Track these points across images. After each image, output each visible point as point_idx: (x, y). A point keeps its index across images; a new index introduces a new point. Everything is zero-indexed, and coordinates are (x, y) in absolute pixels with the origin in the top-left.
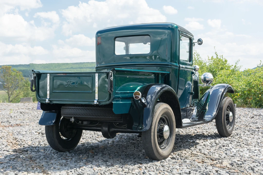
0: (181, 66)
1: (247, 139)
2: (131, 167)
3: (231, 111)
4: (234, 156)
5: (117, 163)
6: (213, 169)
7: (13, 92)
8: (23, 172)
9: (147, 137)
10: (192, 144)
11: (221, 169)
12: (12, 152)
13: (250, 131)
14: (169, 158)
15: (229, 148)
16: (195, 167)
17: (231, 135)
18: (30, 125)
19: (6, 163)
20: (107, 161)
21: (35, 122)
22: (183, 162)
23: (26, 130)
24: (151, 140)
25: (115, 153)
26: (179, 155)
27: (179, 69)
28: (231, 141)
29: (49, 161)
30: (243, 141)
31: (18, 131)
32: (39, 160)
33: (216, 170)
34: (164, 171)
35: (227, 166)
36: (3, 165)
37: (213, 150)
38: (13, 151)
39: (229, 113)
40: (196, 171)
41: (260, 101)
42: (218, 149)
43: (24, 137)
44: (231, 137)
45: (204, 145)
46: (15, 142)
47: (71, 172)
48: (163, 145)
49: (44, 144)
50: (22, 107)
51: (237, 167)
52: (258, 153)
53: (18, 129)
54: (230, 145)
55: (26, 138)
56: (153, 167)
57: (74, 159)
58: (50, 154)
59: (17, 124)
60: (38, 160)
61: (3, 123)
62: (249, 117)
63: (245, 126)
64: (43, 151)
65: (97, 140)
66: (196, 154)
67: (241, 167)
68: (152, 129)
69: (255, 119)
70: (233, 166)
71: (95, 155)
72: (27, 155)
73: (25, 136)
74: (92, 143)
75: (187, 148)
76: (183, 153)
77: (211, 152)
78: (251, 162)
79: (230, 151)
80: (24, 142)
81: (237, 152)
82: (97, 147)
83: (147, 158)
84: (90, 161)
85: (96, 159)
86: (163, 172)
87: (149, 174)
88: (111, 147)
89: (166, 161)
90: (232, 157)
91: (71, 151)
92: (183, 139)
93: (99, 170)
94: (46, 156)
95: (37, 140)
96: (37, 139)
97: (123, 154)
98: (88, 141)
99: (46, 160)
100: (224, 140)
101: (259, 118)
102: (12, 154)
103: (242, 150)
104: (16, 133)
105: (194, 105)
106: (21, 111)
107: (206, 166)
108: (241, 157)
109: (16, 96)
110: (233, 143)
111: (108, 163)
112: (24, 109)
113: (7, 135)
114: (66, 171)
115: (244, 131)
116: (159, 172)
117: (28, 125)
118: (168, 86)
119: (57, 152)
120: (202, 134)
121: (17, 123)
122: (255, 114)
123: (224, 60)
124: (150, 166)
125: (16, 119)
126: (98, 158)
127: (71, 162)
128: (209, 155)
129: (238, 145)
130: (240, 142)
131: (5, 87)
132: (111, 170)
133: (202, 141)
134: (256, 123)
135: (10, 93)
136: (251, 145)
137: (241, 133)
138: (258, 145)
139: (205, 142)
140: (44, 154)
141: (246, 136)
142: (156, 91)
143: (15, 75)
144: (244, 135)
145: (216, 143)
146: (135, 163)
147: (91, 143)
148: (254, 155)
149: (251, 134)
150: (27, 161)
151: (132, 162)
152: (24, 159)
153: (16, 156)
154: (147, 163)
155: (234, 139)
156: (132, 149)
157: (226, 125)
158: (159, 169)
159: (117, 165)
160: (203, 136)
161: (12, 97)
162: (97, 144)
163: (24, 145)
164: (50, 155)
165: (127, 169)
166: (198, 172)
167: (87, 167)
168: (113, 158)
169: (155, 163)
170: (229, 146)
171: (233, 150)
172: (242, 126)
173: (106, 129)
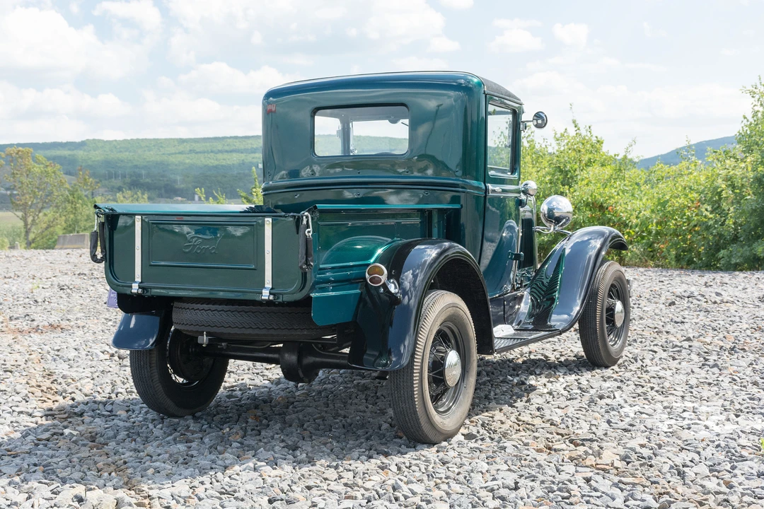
0: (490, 187)
1: (662, 374)
2: (361, 467)
3: (619, 299)
4: (630, 431)
5: (323, 452)
6: (577, 471)
7: (36, 217)
8: (74, 485)
9: (402, 384)
10: (516, 390)
11: (598, 474)
12: (41, 417)
13: (667, 347)
14: (459, 437)
15: (614, 403)
16: (529, 466)
17: (619, 362)
18: (87, 326)
19: (27, 453)
20: (295, 448)
21: (101, 316)
22: (496, 448)
23: (76, 343)
24: (414, 391)
25: (317, 419)
26: (485, 427)
27: (485, 197)
28: (619, 381)
29: (142, 447)
30: (652, 380)
31: (56, 348)
32: (114, 443)
33: (585, 476)
34: (449, 480)
35: (612, 464)
36: (17, 460)
37: (573, 409)
38: (45, 415)
39: (615, 304)
40: (533, 481)
41: (690, 250)
42: (587, 407)
43: (71, 367)
44: (619, 366)
45: (550, 393)
46: (48, 383)
47: (202, 483)
48: (445, 403)
49: (127, 392)
50: (64, 268)
51: (641, 465)
52: (691, 419)
53: (55, 340)
54: (617, 394)
55: (77, 371)
56: (417, 465)
57: (207, 439)
58: (144, 425)
59: (51, 325)
60: (112, 444)
61: (13, 322)
62: (661, 302)
63: (655, 330)
64: (123, 414)
65: (265, 378)
66: (529, 424)
67: (651, 466)
68: (415, 364)
69: (678, 310)
70: (630, 465)
71: (264, 425)
72: (81, 428)
73: (75, 365)
74: (255, 386)
75: (505, 404)
76: (495, 419)
77: (568, 417)
78: (674, 449)
79: (619, 412)
80: (72, 386)
81: (636, 416)
82: (269, 400)
83: (401, 438)
84: (251, 448)
85: (265, 440)
86: (447, 481)
87: (409, 489)
88: (304, 401)
89: (452, 446)
90: (626, 434)
91: (198, 414)
92: (493, 374)
93: (277, 476)
94: (132, 431)
95: (108, 378)
96: (107, 372)
97: (337, 423)
98: (243, 380)
99: (134, 442)
100: (602, 377)
101: (689, 307)
102: (42, 425)
103: (650, 411)
104: (49, 353)
105: (524, 284)
106: (62, 283)
107: (558, 462)
108: (647, 433)
109: (47, 228)
110: (624, 387)
111: (298, 453)
112: (69, 273)
113: (26, 361)
114: (188, 480)
115: (652, 348)
116: (435, 482)
117: (81, 329)
118: (456, 244)
119: (162, 419)
120: (543, 358)
121: (51, 321)
122: (678, 294)
123: (594, 139)
124: (410, 463)
125: (49, 308)
126: (273, 438)
127: (202, 451)
128: (563, 426)
129: (639, 395)
130: (643, 384)
131: (17, 205)
132: (307, 476)
133: (543, 380)
134: (683, 322)
135: (30, 220)
136: (673, 394)
137: (646, 355)
138: (692, 392)
139: (552, 382)
140: (127, 424)
141: (659, 362)
142: (425, 261)
143: (42, 172)
144: (652, 360)
145: (580, 388)
146: (370, 454)
147: (251, 387)
148: (681, 425)
149: (670, 356)
150: (83, 448)
151: (364, 450)
152: (74, 442)
153: (54, 431)
154: (402, 454)
155: (628, 375)
156: (360, 407)
157: (607, 335)
158: (434, 472)
159: (323, 461)
160: (545, 365)
161: (35, 231)
162: (266, 389)
163: (73, 395)
164: (144, 428)
165: (350, 475)
166: (538, 482)
167: (244, 466)
168: (311, 437)
169: (423, 453)
170: (615, 398)
171: (627, 409)
172: (646, 334)
173: (292, 358)
